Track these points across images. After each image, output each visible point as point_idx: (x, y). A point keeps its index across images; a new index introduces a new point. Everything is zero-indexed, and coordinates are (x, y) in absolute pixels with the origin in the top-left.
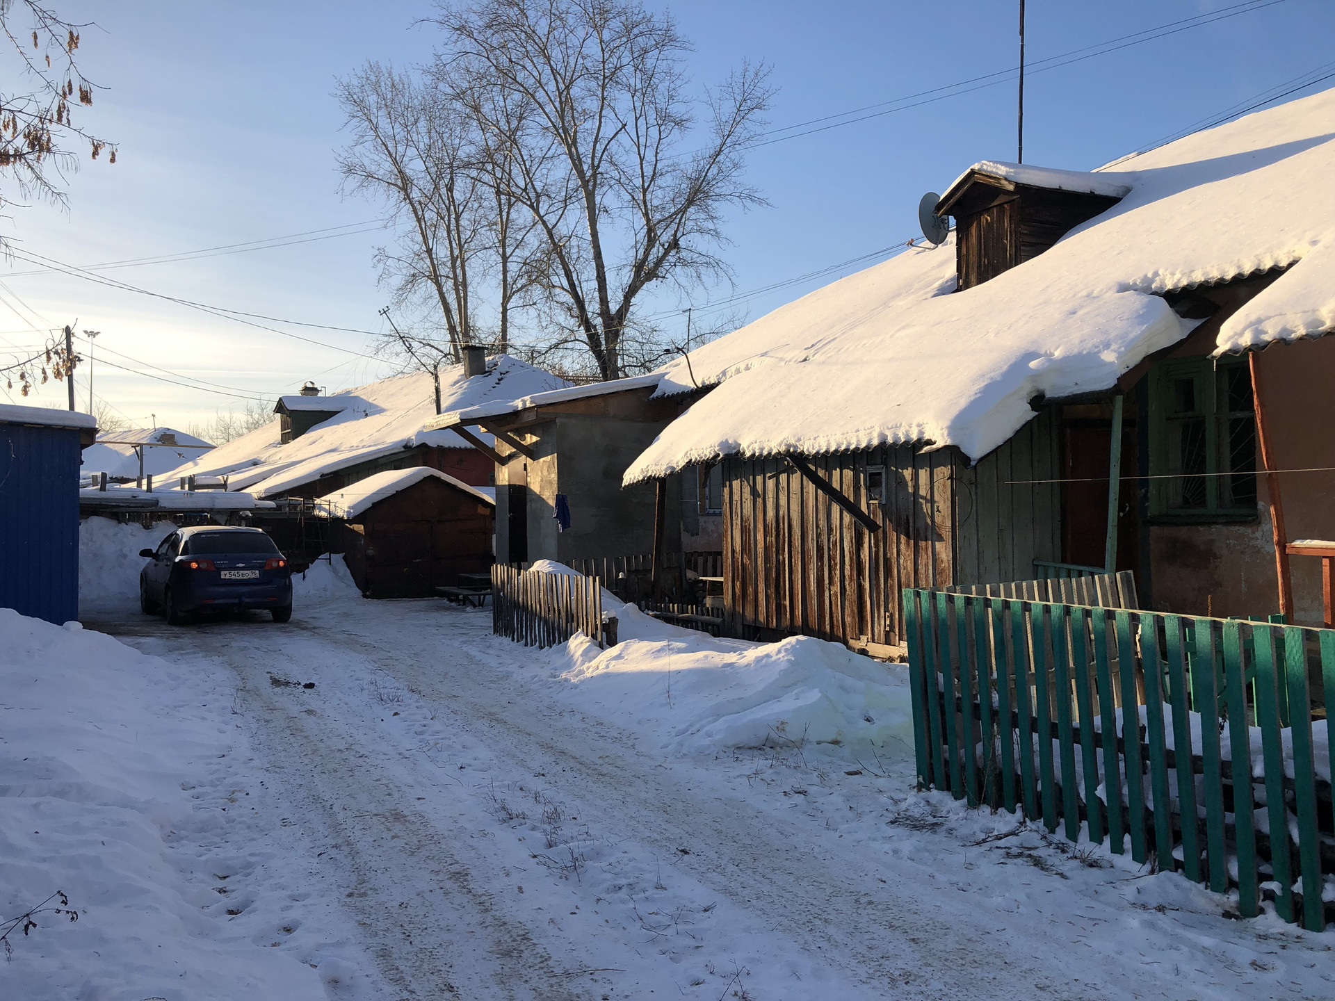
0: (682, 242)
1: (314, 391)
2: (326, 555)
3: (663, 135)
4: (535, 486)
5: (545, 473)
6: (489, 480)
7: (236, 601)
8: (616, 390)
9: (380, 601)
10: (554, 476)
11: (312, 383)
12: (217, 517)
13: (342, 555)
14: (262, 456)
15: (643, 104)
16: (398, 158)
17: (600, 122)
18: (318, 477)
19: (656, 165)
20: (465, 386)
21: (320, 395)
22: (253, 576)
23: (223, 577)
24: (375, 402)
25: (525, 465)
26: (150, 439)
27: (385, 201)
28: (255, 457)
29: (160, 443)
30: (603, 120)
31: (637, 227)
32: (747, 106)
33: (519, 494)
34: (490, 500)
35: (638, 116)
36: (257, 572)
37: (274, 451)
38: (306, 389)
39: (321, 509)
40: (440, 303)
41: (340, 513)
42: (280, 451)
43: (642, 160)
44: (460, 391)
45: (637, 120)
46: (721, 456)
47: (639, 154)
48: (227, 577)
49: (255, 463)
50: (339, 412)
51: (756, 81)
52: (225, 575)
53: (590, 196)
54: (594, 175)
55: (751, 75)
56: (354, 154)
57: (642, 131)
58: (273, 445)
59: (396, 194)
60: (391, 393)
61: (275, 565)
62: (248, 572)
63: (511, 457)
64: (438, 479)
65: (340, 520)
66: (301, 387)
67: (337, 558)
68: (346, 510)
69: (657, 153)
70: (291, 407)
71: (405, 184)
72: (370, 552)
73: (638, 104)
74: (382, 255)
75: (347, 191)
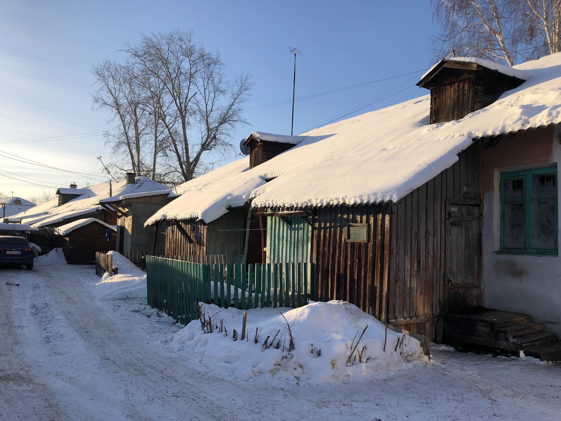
0: (217, 137)
1: (75, 186)
2: (56, 249)
3: (216, 96)
4: (126, 227)
5: (129, 222)
6: (115, 223)
7: (12, 261)
8: (155, 195)
9: (73, 265)
10: (131, 223)
11: (75, 183)
12: (16, 233)
13: (62, 249)
14: (49, 211)
15: (208, 83)
16: (116, 97)
17: (189, 91)
18: (62, 220)
19: (212, 107)
20: (125, 188)
21: (77, 188)
22: (19, 253)
23: (7, 253)
24: (94, 192)
25: (124, 219)
26: (10, 202)
27: (111, 113)
28: (47, 211)
29: (14, 203)
30: (190, 90)
31: (202, 130)
32: (243, 88)
33: (122, 229)
34: (116, 230)
35: (205, 88)
36: (20, 252)
37: (54, 209)
38: (72, 185)
39: (56, 232)
40: (129, 154)
41: (61, 234)
42: (56, 209)
43: (206, 105)
44: (123, 190)
45: (205, 90)
46: (163, 219)
47: (206, 102)
48: (9, 253)
49: (46, 213)
50: (81, 195)
51: (246, 80)
52: (8, 252)
53: (183, 118)
54: (185, 110)
55: (244, 78)
56: (99, 94)
57: (207, 94)
58: (55, 207)
59: (115, 111)
60: (101, 189)
61: (27, 250)
62: (17, 252)
63: (121, 216)
64: (98, 223)
65: (61, 235)
66: (70, 184)
67: (60, 250)
68: (63, 232)
69: (213, 102)
70: (62, 192)
71: (118, 106)
72: (71, 247)
73: (206, 84)
74: (107, 134)
75: (95, 109)
